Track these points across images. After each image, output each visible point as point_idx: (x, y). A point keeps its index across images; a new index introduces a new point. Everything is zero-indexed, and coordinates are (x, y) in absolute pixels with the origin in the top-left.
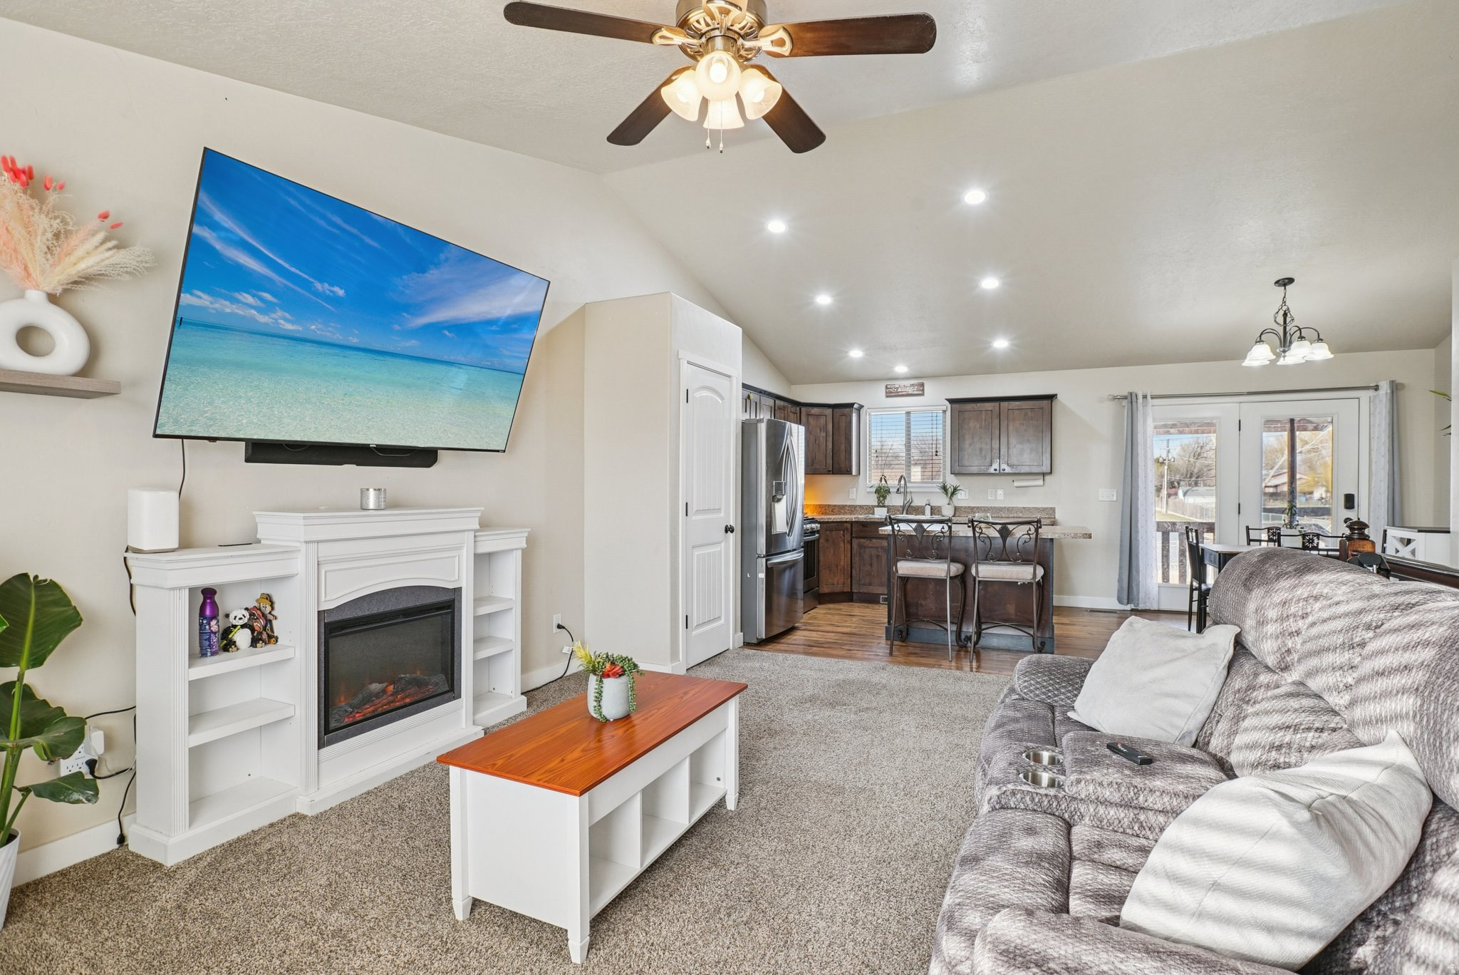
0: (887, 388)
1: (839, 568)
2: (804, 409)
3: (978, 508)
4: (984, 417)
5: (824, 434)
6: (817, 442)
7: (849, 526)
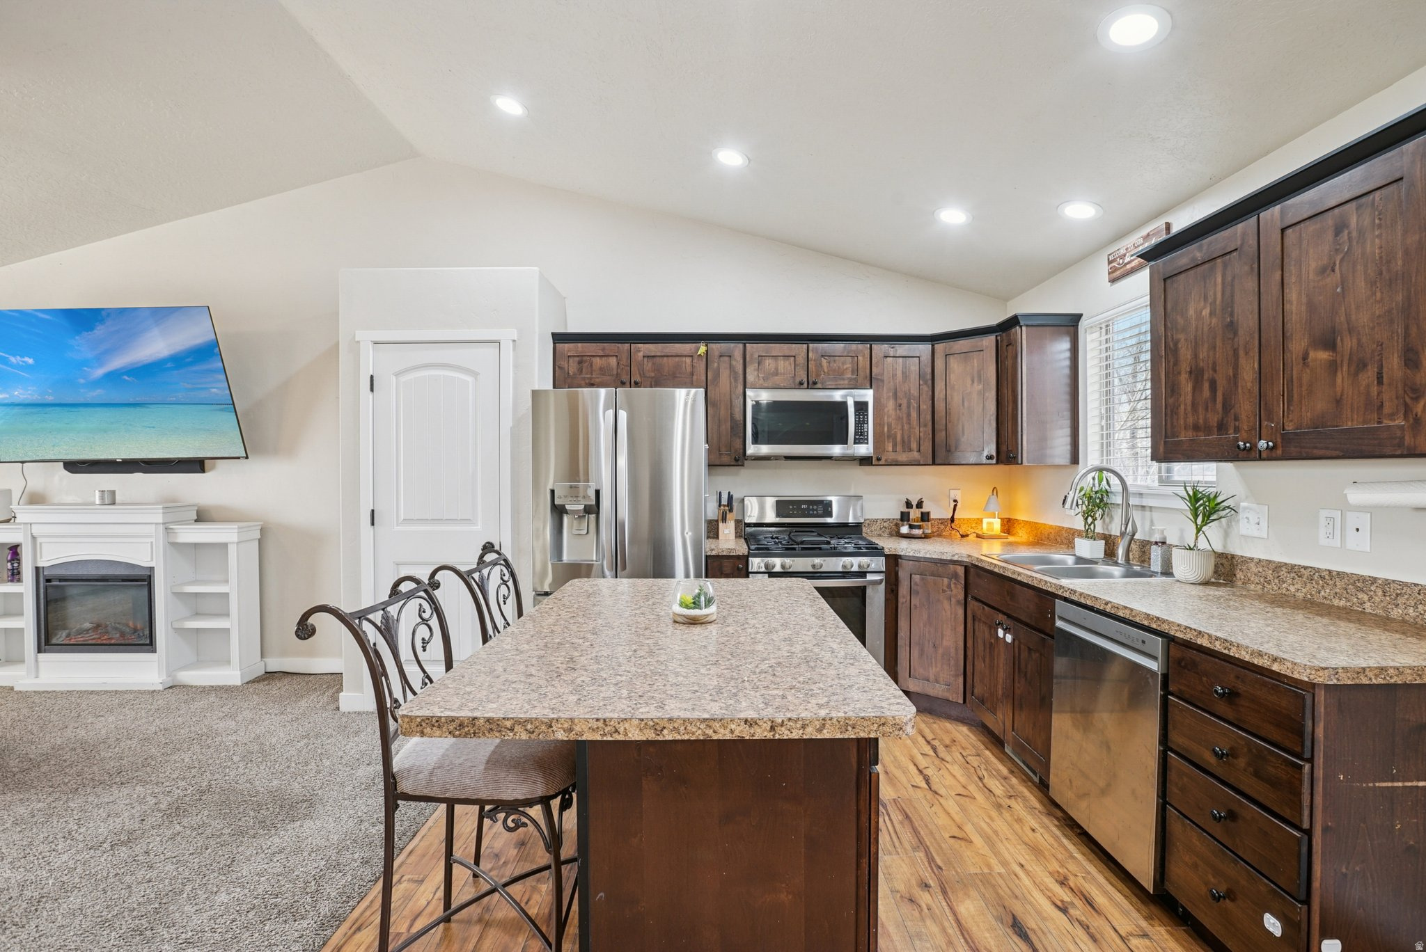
0: (1110, 262)
1: (940, 651)
2: (940, 347)
3: (1292, 568)
4: (1219, 280)
5: (981, 387)
6: (966, 404)
7: (961, 571)
